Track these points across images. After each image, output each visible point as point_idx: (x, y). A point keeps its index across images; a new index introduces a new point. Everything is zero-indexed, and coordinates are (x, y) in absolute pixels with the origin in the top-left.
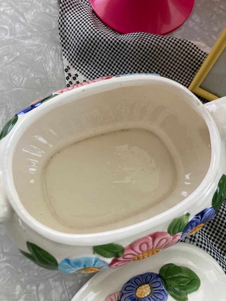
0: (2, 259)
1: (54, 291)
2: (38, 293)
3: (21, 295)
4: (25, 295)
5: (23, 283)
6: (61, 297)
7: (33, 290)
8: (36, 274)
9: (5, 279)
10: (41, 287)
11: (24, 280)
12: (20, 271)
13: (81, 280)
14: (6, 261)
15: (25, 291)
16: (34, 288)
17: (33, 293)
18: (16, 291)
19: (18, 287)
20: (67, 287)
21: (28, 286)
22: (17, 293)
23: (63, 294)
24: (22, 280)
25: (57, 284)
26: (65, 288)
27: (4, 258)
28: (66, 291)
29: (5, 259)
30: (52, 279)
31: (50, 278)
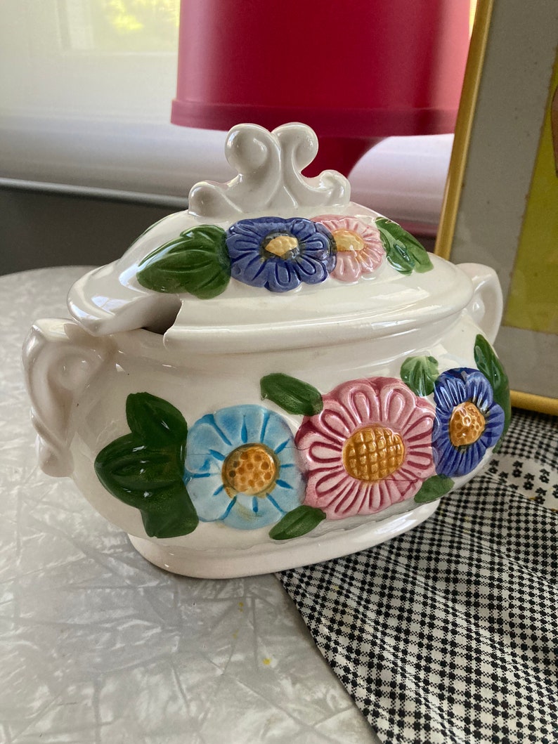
0: (12, 633)
1: (144, 696)
2: (96, 701)
3: (47, 709)
4: (59, 708)
5: (60, 680)
6: (165, 709)
7: (85, 697)
8: (98, 660)
9: (10, 673)
10: (110, 687)
11: (61, 674)
12: (55, 655)
13: (223, 669)
14: (20, 637)
15: (60, 700)
16: (89, 691)
17: (85, 702)
18: (33, 700)
19: (44, 689)
20: (184, 687)
21: (71, 689)
22: (37, 704)
23: (171, 702)
24: (58, 673)
25: (156, 679)
26: (177, 688)
27: (16, 628)
28: (180, 696)
29: (19, 631)
30: (142, 669)
31: (136, 666)
